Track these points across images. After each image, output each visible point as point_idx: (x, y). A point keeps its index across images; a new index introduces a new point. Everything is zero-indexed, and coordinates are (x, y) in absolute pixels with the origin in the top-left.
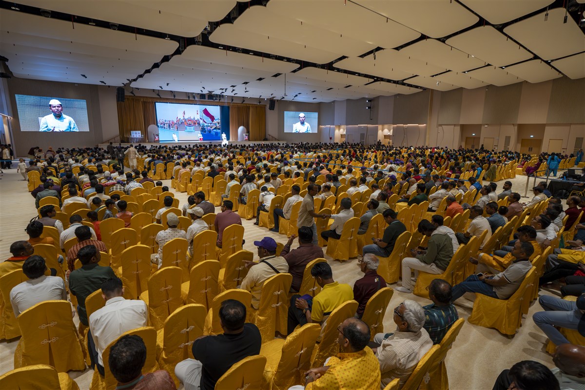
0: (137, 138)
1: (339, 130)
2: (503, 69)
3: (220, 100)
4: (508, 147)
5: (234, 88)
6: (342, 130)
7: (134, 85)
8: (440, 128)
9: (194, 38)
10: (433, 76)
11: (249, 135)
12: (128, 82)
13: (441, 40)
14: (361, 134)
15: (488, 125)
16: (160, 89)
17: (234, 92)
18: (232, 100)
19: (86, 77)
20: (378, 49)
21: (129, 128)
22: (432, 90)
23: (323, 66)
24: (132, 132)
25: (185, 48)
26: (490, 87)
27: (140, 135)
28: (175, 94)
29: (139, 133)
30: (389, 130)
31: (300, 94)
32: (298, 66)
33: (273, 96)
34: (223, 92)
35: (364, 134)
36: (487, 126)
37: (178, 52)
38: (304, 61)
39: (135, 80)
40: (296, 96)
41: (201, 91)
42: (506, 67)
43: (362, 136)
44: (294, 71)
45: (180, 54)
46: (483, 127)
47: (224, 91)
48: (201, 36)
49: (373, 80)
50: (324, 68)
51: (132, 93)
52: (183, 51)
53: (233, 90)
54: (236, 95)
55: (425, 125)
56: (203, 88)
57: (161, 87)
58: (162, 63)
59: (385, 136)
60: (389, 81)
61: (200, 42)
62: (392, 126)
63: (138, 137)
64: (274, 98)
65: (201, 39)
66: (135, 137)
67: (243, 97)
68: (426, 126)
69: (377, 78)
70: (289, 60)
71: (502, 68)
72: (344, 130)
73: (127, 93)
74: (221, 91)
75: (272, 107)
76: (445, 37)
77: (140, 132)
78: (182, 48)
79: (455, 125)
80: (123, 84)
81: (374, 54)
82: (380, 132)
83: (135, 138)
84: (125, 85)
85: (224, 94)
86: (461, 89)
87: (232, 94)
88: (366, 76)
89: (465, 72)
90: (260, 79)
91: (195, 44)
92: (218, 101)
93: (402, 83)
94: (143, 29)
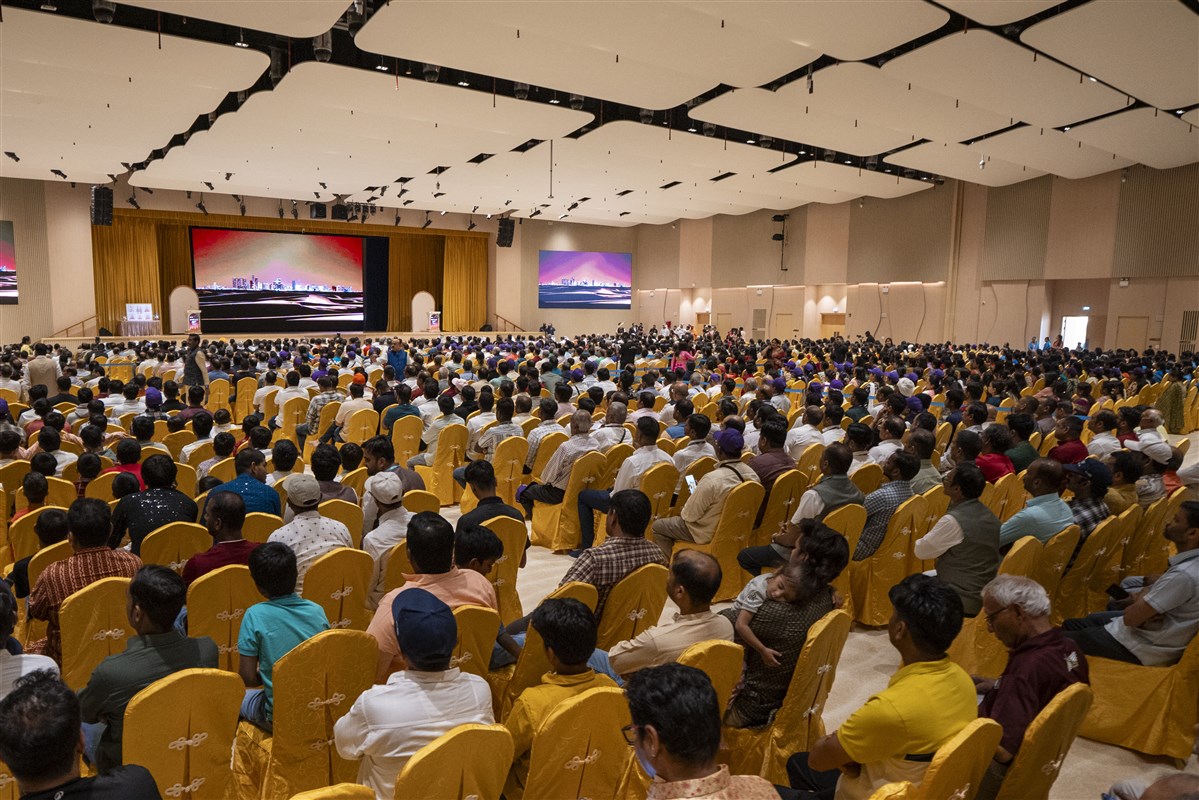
0: (141, 324)
1: (692, 300)
2: (1179, 116)
3: (364, 218)
4: (1193, 342)
5: (406, 186)
6: (699, 301)
7: (138, 180)
8: (986, 291)
9: (311, 40)
10: (968, 143)
11: (441, 315)
12: (126, 170)
13: (1006, 32)
14: (756, 311)
15: (1129, 279)
16: (207, 190)
17: (405, 197)
18: (398, 220)
19: (17, 160)
20: (825, 61)
21: (121, 294)
22: (962, 184)
23: (658, 118)
24: (128, 305)
25: (284, 73)
26: (1135, 173)
27: (150, 314)
28: (246, 203)
29: (147, 310)
30: (837, 300)
31: (585, 199)
32: (590, 118)
33: (510, 207)
34: (373, 198)
35: (765, 311)
36: (1124, 283)
37: (266, 83)
38: (606, 103)
39: (141, 166)
40: (575, 206)
41: (317, 194)
42: (1187, 109)
43: (760, 316)
44: (576, 135)
45: (272, 89)
46: (1113, 287)
47: (377, 193)
48: (330, 36)
49: (794, 157)
50: (660, 124)
51: (132, 201)
52: (278, 81)
53: (403, 191)
54: (408, 206)
55: (941, 283)
56: (323, 184)
57: (209, 184)
58: (217, 117)
59: (824, 316)
60: (839, 158)
61: (327, 52)
62: (847, 288)
63: (144, 320)
64: (511, 215)
65: (330, 45)
66: (136, 320)
67: (428, 212)
68: (945, 286)
69: (808, 148)
70: (565, 100)
71: (1173, 112)
72: (706, 301)
73: (120, 203)
74: (370, 194)
75: (506, 238)
76: (1016, 24)
77: (149, 306)
78: (276, 72)
79: (1030, 282)
80: (112, 176)
81: (810, 78)
82: (810, 305)
83: (136, 323)
84: (115, 180)
85: (377, 203)
86: (1049, 179)
87: (398, 204)
88: (777, 144)
89: (1062, 129)
90: (479, 159)
91: (312, 58)
92: (359, 221)
93: (878, 164)
94: (181, 17)
